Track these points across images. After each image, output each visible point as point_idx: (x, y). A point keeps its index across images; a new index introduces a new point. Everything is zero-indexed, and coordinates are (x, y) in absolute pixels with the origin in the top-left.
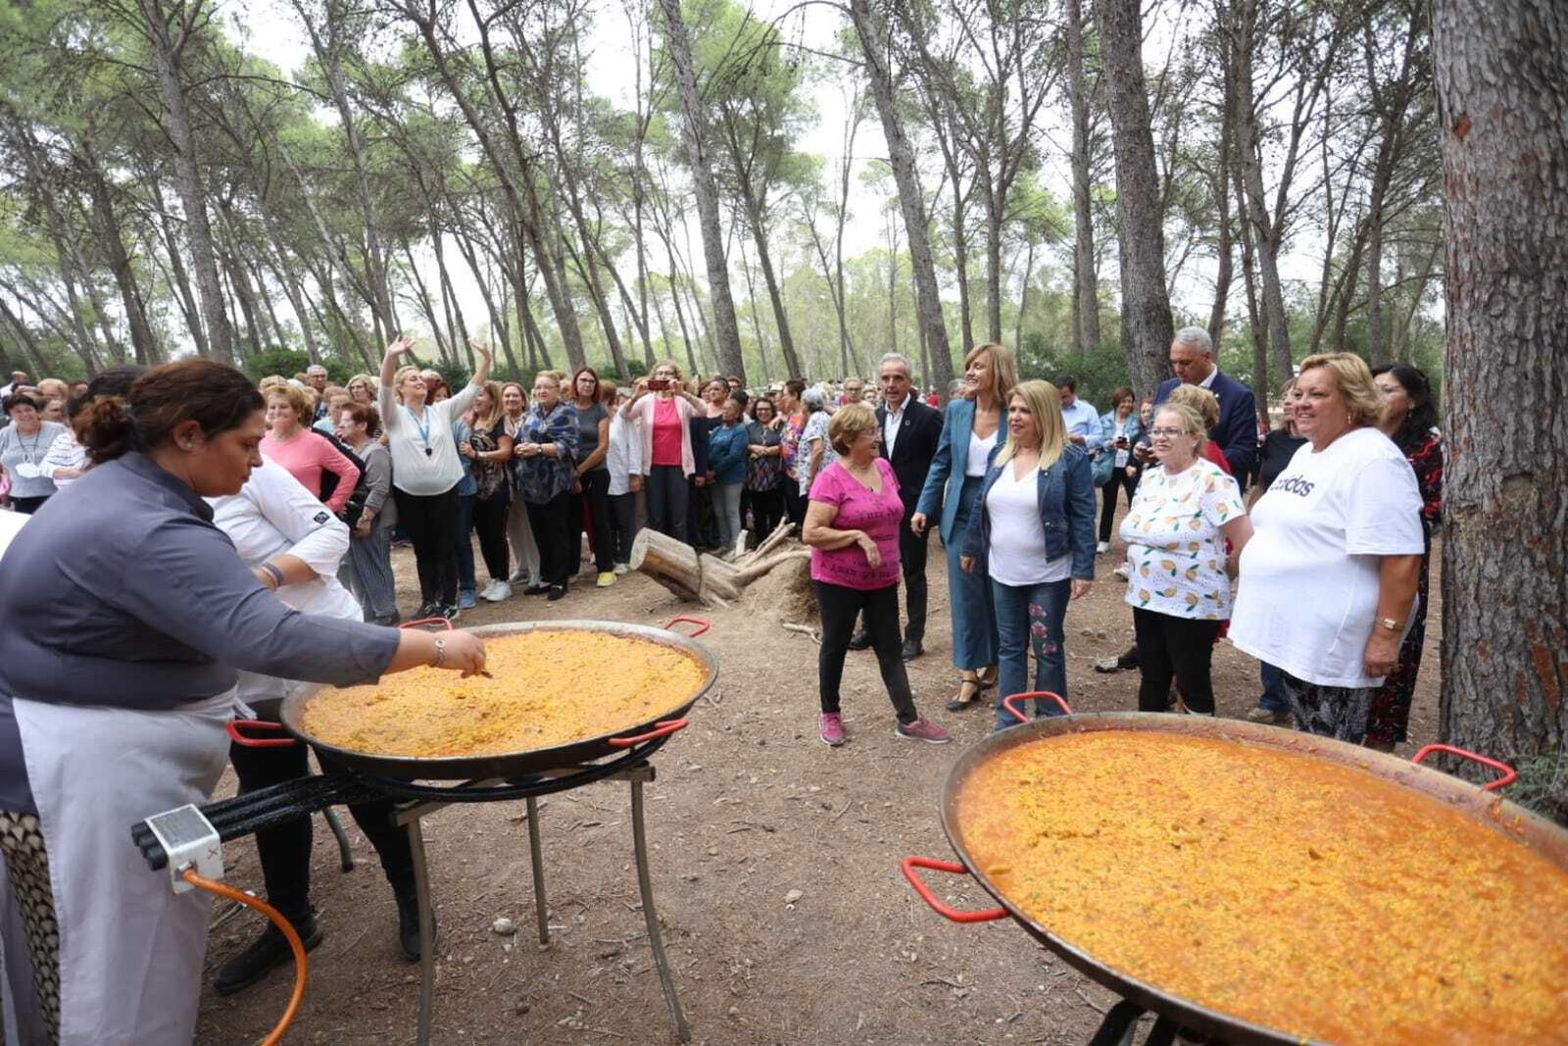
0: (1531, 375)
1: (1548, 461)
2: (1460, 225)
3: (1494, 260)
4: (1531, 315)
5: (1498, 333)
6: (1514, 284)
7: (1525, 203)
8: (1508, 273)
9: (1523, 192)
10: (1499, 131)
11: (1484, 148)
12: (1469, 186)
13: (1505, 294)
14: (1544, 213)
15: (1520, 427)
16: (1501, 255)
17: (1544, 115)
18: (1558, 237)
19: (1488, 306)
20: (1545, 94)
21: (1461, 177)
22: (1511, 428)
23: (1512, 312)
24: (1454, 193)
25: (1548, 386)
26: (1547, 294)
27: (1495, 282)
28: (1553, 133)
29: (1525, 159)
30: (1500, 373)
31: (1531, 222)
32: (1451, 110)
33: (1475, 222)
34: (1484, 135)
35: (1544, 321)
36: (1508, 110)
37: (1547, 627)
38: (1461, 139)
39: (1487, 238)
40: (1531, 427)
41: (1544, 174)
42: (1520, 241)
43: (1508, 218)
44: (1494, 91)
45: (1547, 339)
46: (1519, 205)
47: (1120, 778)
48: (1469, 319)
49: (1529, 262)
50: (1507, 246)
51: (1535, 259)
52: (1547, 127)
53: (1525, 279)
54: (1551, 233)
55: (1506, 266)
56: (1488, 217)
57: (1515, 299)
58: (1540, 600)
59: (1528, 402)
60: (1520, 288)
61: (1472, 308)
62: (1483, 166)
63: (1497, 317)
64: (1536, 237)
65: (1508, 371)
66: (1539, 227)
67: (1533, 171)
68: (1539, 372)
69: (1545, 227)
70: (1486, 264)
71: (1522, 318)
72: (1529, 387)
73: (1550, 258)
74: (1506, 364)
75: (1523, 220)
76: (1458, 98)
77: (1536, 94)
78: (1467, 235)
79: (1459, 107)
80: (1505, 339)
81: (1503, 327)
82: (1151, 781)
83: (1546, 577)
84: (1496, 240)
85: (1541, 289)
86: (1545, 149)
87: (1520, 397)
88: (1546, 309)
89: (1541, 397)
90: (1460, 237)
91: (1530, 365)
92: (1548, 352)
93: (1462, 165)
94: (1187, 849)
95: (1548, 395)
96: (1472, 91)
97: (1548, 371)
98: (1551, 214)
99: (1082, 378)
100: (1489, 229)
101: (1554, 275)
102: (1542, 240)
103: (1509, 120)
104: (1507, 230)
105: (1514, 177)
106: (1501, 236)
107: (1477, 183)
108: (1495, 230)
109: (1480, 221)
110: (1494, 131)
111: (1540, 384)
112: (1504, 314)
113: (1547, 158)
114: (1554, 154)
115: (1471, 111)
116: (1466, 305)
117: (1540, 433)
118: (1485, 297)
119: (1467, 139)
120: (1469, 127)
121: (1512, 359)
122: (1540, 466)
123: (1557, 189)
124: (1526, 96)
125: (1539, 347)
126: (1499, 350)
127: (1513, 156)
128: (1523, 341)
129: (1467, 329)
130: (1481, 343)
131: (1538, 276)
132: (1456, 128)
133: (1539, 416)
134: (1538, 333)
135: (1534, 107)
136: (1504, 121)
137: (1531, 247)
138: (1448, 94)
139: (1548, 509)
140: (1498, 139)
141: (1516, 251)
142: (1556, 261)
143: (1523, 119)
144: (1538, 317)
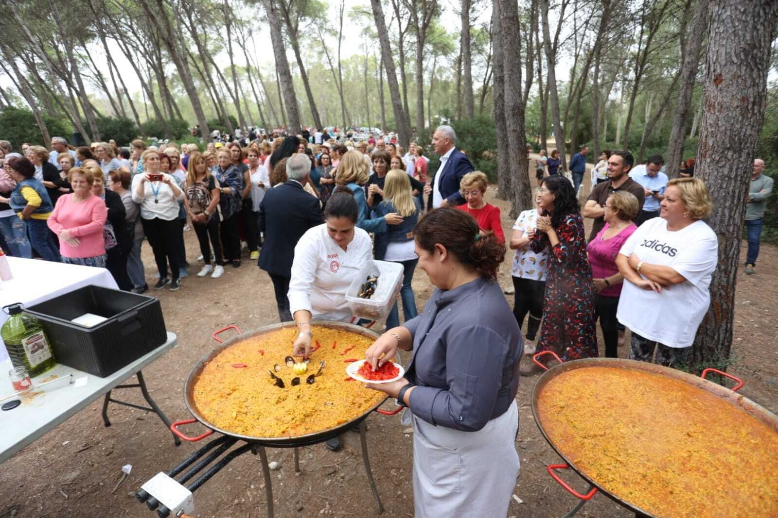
0: (731, 193)
1: (731, 229)
2: (711, 124)
3: (723, 142)
4: (735, 168)
5: (720, 174)
6: (730, 154)
7: (740, 119)
8: (728, 149)
9: (741, 114)
10: (734, 85)
11: (727, 92)
12: (717, 107)
13: (726, 158)
14: (747, 124)
15: (723, 214)
16: (727, 141)
17: (753, 80)
18: (750, 135)
19: (718, 162)
20: (755, 70)
21: (714, 103)
22: (719, 214)
23: (728, 166)
24: (710, 109)
25: (736, 198)
26: (742, 159)
27: (723, 152)
28: (756, 88)
29: (743, 99)
30: (718, 191)
31: (741, 128)
32: (714, 71)
33: (718, 124)
34: (728, 86)
35: (739, 170)
36: (739, 76)
37: (721, 294)
38: (717, 86)
39: (722, 133)
40: (727, 214)
41: (750, 107)
42: (735, 135)
43: (732, 124)
44: (735, 66)
45: (739, 178)
46: (738, 120)
47: (596, 398)
48: (709, 167)
49: (737, 145)
50: (730, 137)
51: (741, 144)
52: (754, 86)
53: (735, 152)
54: (748, 133)
55: (728, 146)
56: (724, 123)
57: (729, 160)
58: (720, 284)
59: (727, 204)
60: (732, 156)
61: (711, 162)
62: (725, 100)
63: (721, 167)
64: (742, 134)
65: (722, 190)
66: (744, 130)
67: (746, 105)
68: (734, 192)
69: (746, 130)
70: (720, 143)
71: (731, 169)
72: (729, 198)
73: (746, 144)
74: (721, 188)
75: (738, 126)
76: (719, 66)
77: (752, 70)
78: (713, 130)
79: (718, 71)
80: (723, 177)
81: (723, 172)
82: (609, 398)
83: (723, 275)
84: (726, 133)
85: (740, 157)
86: (752, 95)
87: (725, 202)
88: (741, 166)
89: (733, 202)
90: (710, 130)
91: (731, 189)
92: (738, 183)
93: (716, 97)
94: (642, 438)
95: (735, 202)
96: (726, 65)
97: (737, 191)
98: (749, 124)
99: (469, 132)
100: (723, 129)
101: (746, 151)
102: (744, 136)
103: (740, 80)
104: (731, 130)
105: (737, 107)
106: (728, 132)
107: (721, 107)
108: (726, 129)
109: (720, 124)
110: (732, 85)
111: (733, 197)
112: (724, 166)
113: (752, 100)
114: (755, 98)
115: (723, 74)
116: (708, 160)
117: (730, 217)
118: (717, 158)
119: (720, 86)
120: (721, 81)
121: (724, 186)
122: (728, 231)
123: (753, 114)
124: (748, 70)
125: (736, 181)
126: (720, 181)
127: (739, 97)
128: (730, 178)
129: (707, 171)
130: (712, 178)
131: (740, 151)
132: (715, 80)
133: (731, 210)
134: (736, 176)
135: (751, 76)
136: (737, 81)
137: (739, 138)
138: (714, 63)
139: (729, 248)
140: (733, 89)
141: (733, 140)
142: (748, 145)
143: (745, 81)
144: (738, 169)
